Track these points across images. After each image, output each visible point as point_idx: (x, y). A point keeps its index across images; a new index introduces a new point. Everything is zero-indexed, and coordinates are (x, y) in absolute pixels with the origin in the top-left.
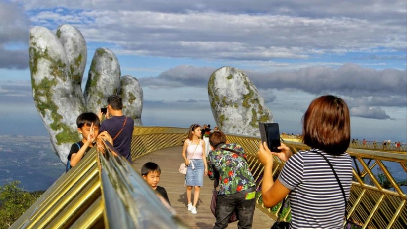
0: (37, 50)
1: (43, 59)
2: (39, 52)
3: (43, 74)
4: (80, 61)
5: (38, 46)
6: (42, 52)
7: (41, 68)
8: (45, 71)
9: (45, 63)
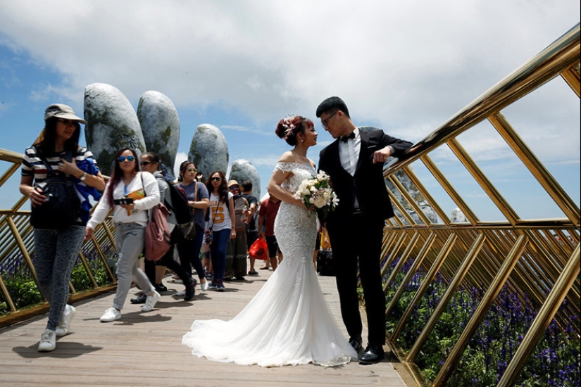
0: (94, 113)
1: (100, 125)
2: (95, 115)
3: (101, 146)
4: (169, 135)
5: (95, 107)
6: (99, 115)
7: (98, 137)
8: (103, 141)
9: (104, 130)
